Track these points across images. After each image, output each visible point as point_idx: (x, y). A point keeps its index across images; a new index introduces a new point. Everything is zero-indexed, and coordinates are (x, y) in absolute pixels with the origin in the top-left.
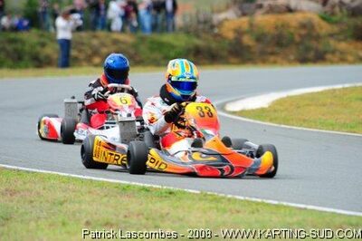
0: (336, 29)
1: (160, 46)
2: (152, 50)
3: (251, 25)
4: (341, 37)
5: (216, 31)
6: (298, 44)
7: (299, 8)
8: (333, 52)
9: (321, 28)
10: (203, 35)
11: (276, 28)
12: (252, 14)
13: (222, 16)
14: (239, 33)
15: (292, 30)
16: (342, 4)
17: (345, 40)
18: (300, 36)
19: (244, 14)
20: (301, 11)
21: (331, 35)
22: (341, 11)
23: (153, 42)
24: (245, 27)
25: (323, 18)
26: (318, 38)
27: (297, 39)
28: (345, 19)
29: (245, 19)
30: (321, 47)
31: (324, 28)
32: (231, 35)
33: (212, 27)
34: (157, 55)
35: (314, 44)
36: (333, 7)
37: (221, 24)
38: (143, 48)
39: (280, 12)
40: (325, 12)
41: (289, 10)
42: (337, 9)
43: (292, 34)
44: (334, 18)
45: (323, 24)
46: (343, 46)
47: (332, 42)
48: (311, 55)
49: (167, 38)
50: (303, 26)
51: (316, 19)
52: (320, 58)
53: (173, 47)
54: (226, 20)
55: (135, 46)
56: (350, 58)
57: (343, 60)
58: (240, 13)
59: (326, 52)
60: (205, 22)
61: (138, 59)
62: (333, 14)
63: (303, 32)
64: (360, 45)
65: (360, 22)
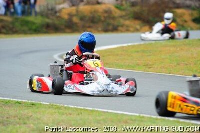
0: (124, 13)
1: (27, 23)
2: (22, 25)
3: (77, 11)
4: (127, 18)
5: (58, 15)
6: (103, 22)
7: (103, 2)
8: (122, 26)
9: (116, 13)
10: (51, 17)
11: (91, 13)
12: (78, 5)
13: (62, 6)
14: (71, 15)
15: (100, 14)
17: (129, 19)
18: (105, 17)
19: (74, 6)
20: (105, 4)
21: (121, 17)
22: (126, 3)
23: (23, 21)
24: (74, 12)
25: (117, 8)
26: (114, 18)
27: (103, 19)
28: (129, 9)
29: (74, 8)
30: (116, 23)
31: (117, 13)
32: (66, 17)
33: (56, 12)
34: (25, 28)
35: (112, 22)
36: (122, 1)
37: (61, 11)
38: (17, 24)
39: (93, 4)
40: (118, 4)
41: (98, 3)
42: (124, 3)
43: (100, 16)
44: (123, 8)
45: (117, 11)
46: (128, 23)
47: (122, 21)
48: (111, 28)
49: (31, 19)
50: (106, 12)
51: (113, 8)
52: (115, 29)
53: (34, 24)
54: (64, 8)
55: (13, 23)
56: (132, 29)
57: (128, 31)
58: (71, 5)
59: (118, 26)
60: (52, 10)
61: (14, 30)
62: (122, 5)
63: (106, 15)
64: (138, 22)
65: (137, 9)
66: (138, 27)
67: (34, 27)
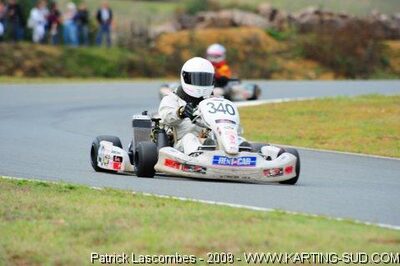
0: (284, 46)
1: (90, 60)
2: (81, 64)
3: (191, 39)
4: (290, 55)
5: (153, 45)
6: (242, 62)
7: (244, 23)
8: (280, 71)
9: (268, 45)
10: (139, 50)
12: (192, 27)
13: (160, 29)
14: (178, 47)
15: (235, 46)
16: (290, 19)
17: (293, 58)
18: (245, 53)
19: (184, 28)
20: (246, 26)
21: (279, 53)
22: (290, 26)
23: (82, 56)
24: (185, 41)
25: (270, 34)
26: (264, 56)
27: (241, 56)
28: (295, 37)
29: (185, 33)
30: (268, 65)
31: (271, 45)
32: (169, 50)
33: (149, 41)
35: (260, 62)
36: (281, 22)
37: (158, 37)
38: (71, 62)
39: (223, 26)
40: (273, 28)
41: (234, 24)
42: (285, 25)
43: (236, 51)
44: (283, 35)
45: (270, 40)
46: (291, 65)
47: (280, 62)
48: (257, 73)
49: (98, 51)
50: (248, 42)
51: (262, 35)
53: (104, 61)
54: (164, 33)
55: (62, 59)
58: (179, 26)
59: (272, 72)
60: (141, 35)
62: (281, 30)
63: (248, 48)
64: (310, 64)
65: (310, 39)
66: (312, 74)
67: (103, 69)
